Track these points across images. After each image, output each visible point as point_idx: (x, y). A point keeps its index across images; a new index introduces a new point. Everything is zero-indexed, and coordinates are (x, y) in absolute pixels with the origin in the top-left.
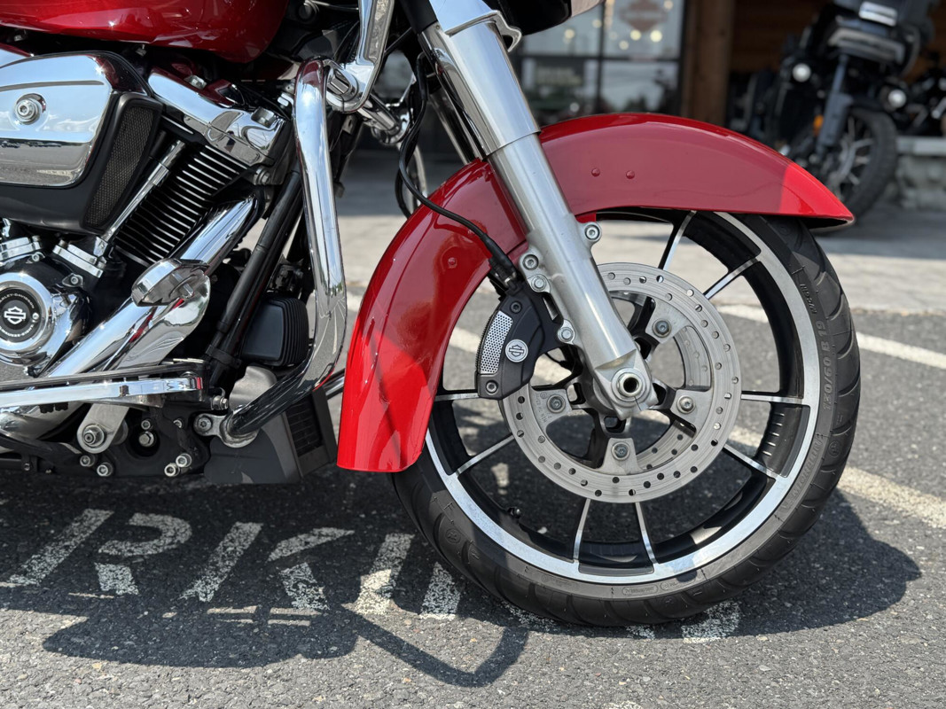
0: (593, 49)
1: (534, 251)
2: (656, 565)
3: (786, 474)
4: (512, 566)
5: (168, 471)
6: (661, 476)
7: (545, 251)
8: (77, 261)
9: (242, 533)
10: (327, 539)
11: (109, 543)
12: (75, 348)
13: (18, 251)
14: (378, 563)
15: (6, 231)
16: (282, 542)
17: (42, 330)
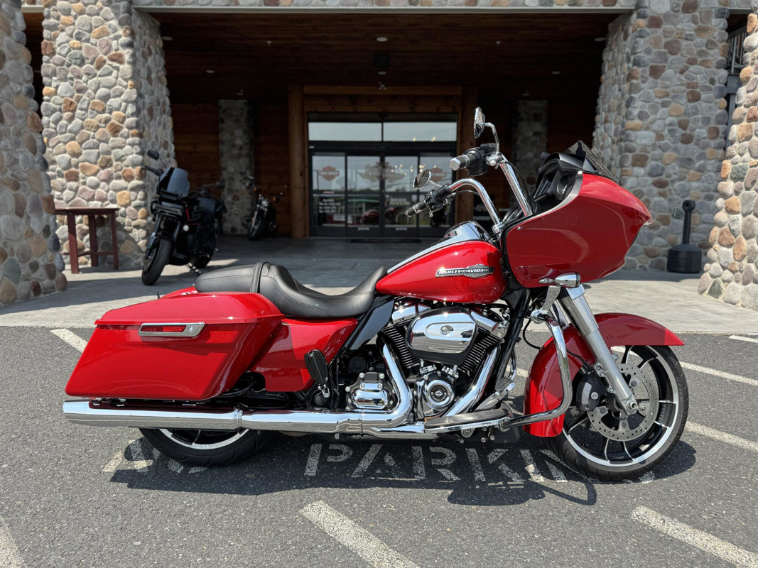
1: (599, 364)
2: (633, 459)
3: (670, 426)
4: (589, 463)
5: (483, 441)
6: (637, 432)
7: (604, 365)
8: (450, 373)
9: (472, 453)
10: (501, 454)
11: (433, 460)
12: (456, 404)
13: (430, 370)
14: (527, 462)
15: (422, 363)
16: (488, 456)
17: (448, 398)
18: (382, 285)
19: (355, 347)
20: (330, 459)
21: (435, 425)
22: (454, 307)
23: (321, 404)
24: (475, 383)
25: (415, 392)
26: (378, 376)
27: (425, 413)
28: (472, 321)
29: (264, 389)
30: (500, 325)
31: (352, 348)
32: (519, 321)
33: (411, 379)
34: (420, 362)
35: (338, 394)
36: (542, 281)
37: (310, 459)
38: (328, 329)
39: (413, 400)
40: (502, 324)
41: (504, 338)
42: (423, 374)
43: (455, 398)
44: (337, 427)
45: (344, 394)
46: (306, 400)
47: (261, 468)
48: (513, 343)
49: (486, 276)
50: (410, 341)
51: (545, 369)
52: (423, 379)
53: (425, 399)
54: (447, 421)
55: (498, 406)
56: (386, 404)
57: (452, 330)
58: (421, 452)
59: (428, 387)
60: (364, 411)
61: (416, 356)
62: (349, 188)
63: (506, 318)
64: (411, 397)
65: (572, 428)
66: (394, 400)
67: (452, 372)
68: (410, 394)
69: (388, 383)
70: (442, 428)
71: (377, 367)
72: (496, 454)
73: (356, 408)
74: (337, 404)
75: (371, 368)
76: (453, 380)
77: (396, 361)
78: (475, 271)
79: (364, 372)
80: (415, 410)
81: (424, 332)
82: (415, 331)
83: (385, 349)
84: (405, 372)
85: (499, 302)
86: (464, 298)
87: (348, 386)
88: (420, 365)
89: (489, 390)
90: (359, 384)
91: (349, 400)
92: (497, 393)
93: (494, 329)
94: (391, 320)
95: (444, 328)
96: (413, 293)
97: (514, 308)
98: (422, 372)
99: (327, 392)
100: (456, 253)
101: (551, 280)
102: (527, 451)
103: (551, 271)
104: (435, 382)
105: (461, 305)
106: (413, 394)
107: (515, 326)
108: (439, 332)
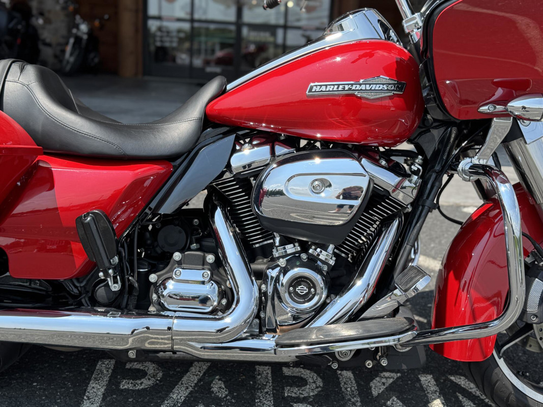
0: (281, 22)
5: (368, 365)
8: (322, 257)
9: (346, 378)
10: (391, 380)
11: (287, 389)
12: (329, 306)
13: (289, 251)
14: (429, 395)
15: (277, 240)
16: (372, 384)
17: (316, 298)
18: (216, 107)
19: (168, 208)
20: (125, 385)
21: (293, 342)
22: (333, 149)
23: (105, 301)
24: (361, 275)
25: (263, 286)
26: (204, 258)
27: (278, 319)
28: (363, 172)
29: (8, 274)
30: (406, 183)
31: (162, 211)
32: (436, 179)
33: (260, 265)
34: (274, 238)
35: (136, 285)
36: (484, 109)
37: (92, 384)
38: (122, 177)
39: (260, 298)
40: (410, 181)
41: (412, 204)
42: (278, 258)
43: (327, 297)
44: (130, 340)
45: (146, 286)
46: (80, 294)
47: (10, 398)
48: (423, 214)
49: (390, 97)
50: (259, 203)
51: (471, 256)
52: (278, 266)
53: (280, 298)
54: (314, 337)
55: (395, 312)
56: (215, 303)
57: (330, 185)
58: (270, 375)
59: (285, 280)
60: (177, 314)
61: (268, 227)
62: (197, 16)
63: (416, 173)
64: (257, 294)
65: (505, 348)
66: (229, 298)
67: (326, 256)
68: (256, 288)
69: (221, 270)
70: (304, 347)
71: (204, 243)
72: (384, 380)
73: (164, 309)
74: (133, 301)
75: (194, 246)
76: (325, 268)
77: (235, 235)
78: (374, 87)
79: (182, 251)
80: (262, 315)
81: (282, 188)
82: (268, 186)
83: (219, 216)
84: (249, 253)
85: (405, 146)
86: (351, 134)
87: (154, 272)
88: (274, 242)
89: (383, 286)
90: (171, 270)
91: (154, 297)
92: (397, 292)
93: (396, 188)
94: (229, 166)
95: (317, 183)
96: (269, 123)
97: (429, 157)
98: (276, 254)
99: (115, 282)
100: (338, 59)
101: (500, 108)
102: (430, 377)
103: (500, 92)
104: (297, 271)
105: (345, 146)
106: (260, 290)
107: (429, 186)
108: (307, 189)
